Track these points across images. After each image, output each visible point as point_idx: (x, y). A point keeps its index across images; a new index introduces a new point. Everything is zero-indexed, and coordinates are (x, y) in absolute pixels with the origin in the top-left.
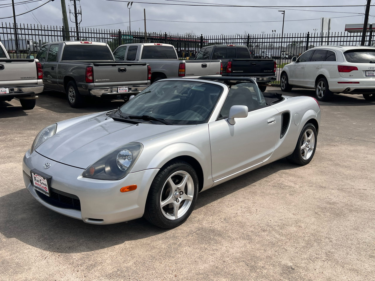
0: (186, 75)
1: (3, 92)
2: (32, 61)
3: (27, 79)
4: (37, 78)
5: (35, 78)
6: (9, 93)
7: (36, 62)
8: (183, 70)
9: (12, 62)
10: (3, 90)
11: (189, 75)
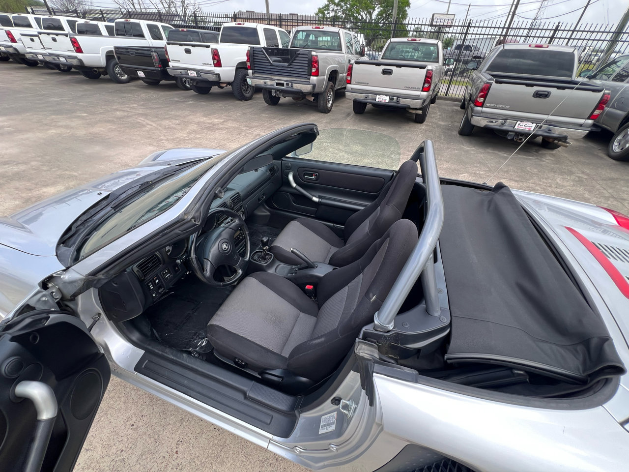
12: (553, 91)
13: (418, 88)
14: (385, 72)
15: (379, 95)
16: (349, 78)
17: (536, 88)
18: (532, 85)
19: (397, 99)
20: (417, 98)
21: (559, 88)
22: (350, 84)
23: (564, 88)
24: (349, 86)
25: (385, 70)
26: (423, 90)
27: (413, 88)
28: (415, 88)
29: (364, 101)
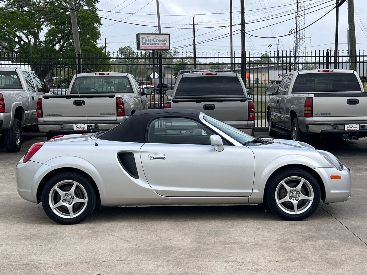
0: (314, 115)
1: (81, 128)
2: (113, 96)
3: (106, 115)
4: (116, 115)
5: (114, 115)
6: (87, 129)
7: (116, 98)
8: (310, 108)
9: (93, 98)
10: (81, 126)
11: (318, 115)
12: (216, 104)
13: (113, 114)
14: (77, 103)
15: (76, 124)
16: (40, 112)
17: (203, 103)
18: (200, 101)
19: (95, 125)
20: (115, 122)
21: (219, 101)
22: (42, 117)
23: (222, 101)
24: (41, 119)
25: (76, 102)
26: (118, 115)
27: (108, 114)
28: (110, 114)
29: (60, 131)
